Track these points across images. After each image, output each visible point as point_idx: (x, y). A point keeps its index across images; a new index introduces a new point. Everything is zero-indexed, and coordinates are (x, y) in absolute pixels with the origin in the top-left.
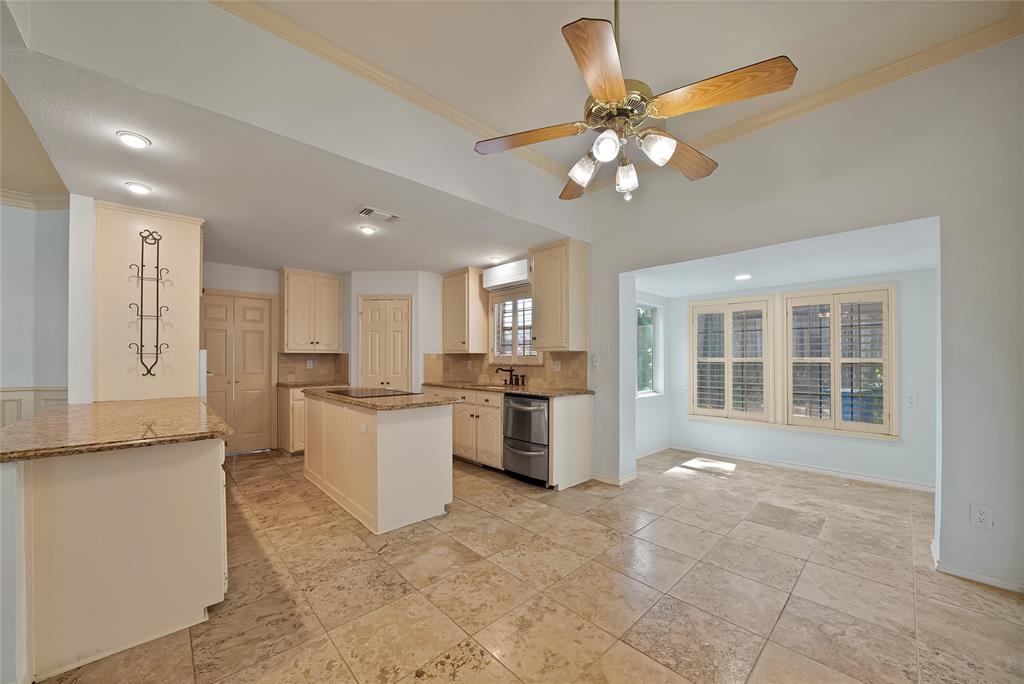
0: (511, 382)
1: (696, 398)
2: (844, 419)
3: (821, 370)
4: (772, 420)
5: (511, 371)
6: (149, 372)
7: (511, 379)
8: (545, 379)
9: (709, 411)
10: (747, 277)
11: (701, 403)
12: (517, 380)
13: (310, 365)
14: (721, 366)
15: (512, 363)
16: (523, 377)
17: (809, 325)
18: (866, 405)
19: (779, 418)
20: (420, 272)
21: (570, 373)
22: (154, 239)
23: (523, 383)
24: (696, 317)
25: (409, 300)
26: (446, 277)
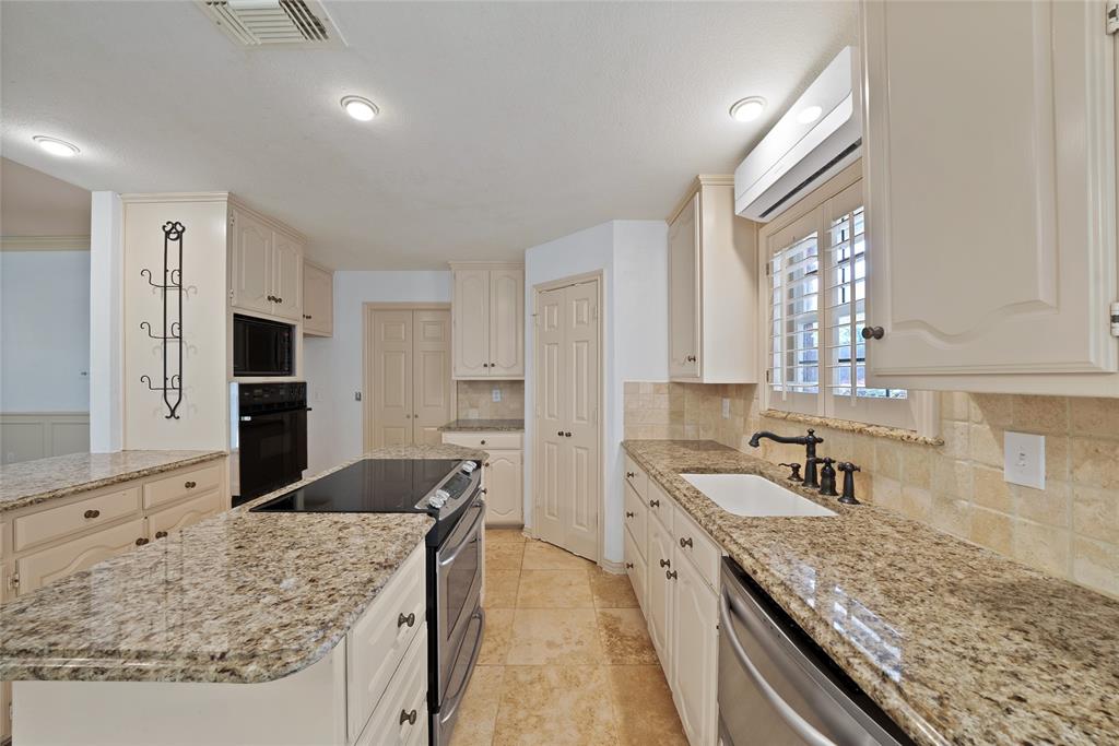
6: (173, 412)
7: (811, 466)
8: (947, 500)
12: (828, 476)
13: (496, 396)
15: (817, 417)
20: (616, 222)
22: (177, 232)
25: (599, 281)
26: (671, 222)
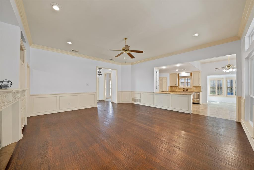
2: (235, 95)
3: (232, 89)
4: (224, 96)
5: (185, 89)
6: (157, 89)
8: (192, 90)
9: (213, 95)
12: (186, 90)
14: (215, 88)
20: (168, 74)
21: (197, 89)
24: (210, 81)
25: (166, 78)
26: (170, 74)
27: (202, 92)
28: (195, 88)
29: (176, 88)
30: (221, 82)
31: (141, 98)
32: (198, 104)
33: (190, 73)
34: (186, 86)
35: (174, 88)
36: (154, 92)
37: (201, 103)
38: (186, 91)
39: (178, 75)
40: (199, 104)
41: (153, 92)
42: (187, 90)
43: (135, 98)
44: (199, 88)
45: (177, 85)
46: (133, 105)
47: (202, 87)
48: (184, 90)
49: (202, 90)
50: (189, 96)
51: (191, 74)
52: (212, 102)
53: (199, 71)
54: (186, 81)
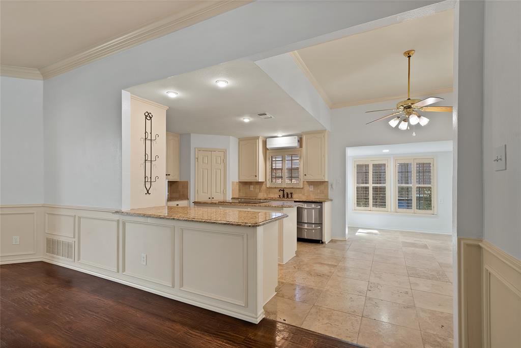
0: (284, 196)
1: (356, 203)
2: (417, 209)
3: (408, 190)
4: (389, 211)
5: (283, 191)
6: (148, 192)
8: (304, 194)
9: (362, 208)
10: (388, 151)
11: (358, 204)
12: (287, 195)
14: (367, 188)
15: (283, 187)
16: (291, 193)
17: (404, 171)
18: (426, 202)
19: (393, 210)
20: (231, 137)
21: (319, 191)
22: (150, 117)
23: (291, 196)
24: (356, 166)
25: (225, 152)
26: (241, 140)
27: (331, 200)
28: (312, 188)
29: (258, 187)
30: (381, 171)
31: (76, 239)
32: (319, 242)
33: (296, 139)
34: (288, 181)
35: (252, 187)
36: (125, 209)
37: (326, 239)
38: (287, 197)
39: (265, 143)
40: (322, 243)
41: (118, 209)
42: (290, 196)
43: (55, 238)
44: (322, 187)
45: (261, 179)
46: (49, 271)
47: (332, 185)
48: (282, 196)
49: (331, 194)
50: (250, 230)
51: (300, 141)
52: (360, 230)
53: (322, 132)
54: (288, 165)
